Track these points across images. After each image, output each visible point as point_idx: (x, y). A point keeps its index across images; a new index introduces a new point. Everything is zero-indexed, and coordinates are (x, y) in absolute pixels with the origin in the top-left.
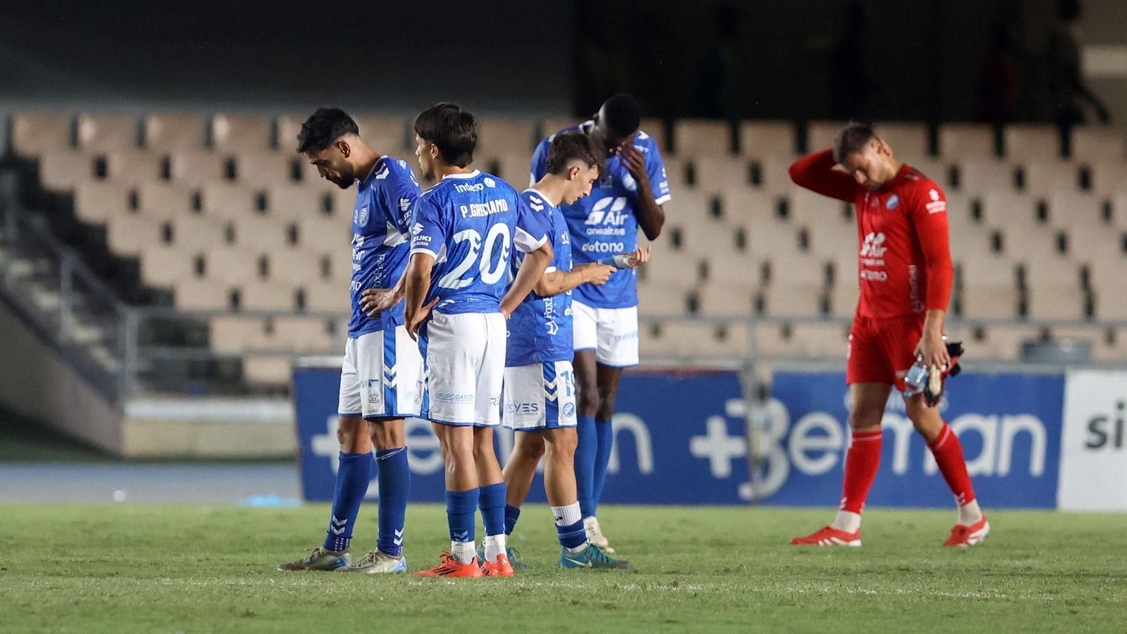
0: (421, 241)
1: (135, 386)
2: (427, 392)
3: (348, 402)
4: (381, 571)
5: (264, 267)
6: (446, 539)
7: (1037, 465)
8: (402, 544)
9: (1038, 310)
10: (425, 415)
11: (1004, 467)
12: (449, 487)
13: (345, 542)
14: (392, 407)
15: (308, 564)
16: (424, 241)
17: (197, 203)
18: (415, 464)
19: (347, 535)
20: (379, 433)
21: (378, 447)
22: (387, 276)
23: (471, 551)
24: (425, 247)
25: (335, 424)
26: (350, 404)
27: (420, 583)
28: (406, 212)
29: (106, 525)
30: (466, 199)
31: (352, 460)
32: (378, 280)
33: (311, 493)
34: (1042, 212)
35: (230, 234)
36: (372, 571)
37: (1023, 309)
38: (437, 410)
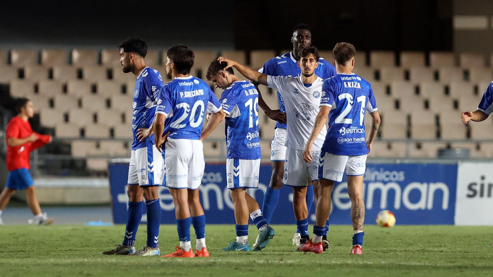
0: (160, 108)
1: (37, 172)
2: (165, 174)
3: (132, 178)
4: (149, 255)
5: (95, 118)
6: (178, 240)
7: (445, 206)
8: (158, 243)
9: (445, 135)
10: (164, 184)
11: (430, 206)
12: (177, 217)
13: (132, 242)
14: (152, 181)
15: (116, 252)
16: (162, 108)
17: (65, 89)
18: (163, 206)
19: (133, 239)
20: (147, 193)
21: (146, 199)
22: (148, 122)
23: (189, 245)
24: (162, 111)
25: (127, 189)
26: (133, 179)
27: (166, 260)
28: (154, 92)
29: (24, 235)
30: (183, 89)
31: (134, 205)
32: (144, 124)
33: (117, 220)
34: (447, 90)
35: (80, 103)
36: (144, 255)
37: (438, 134)
38: (169, 182)
